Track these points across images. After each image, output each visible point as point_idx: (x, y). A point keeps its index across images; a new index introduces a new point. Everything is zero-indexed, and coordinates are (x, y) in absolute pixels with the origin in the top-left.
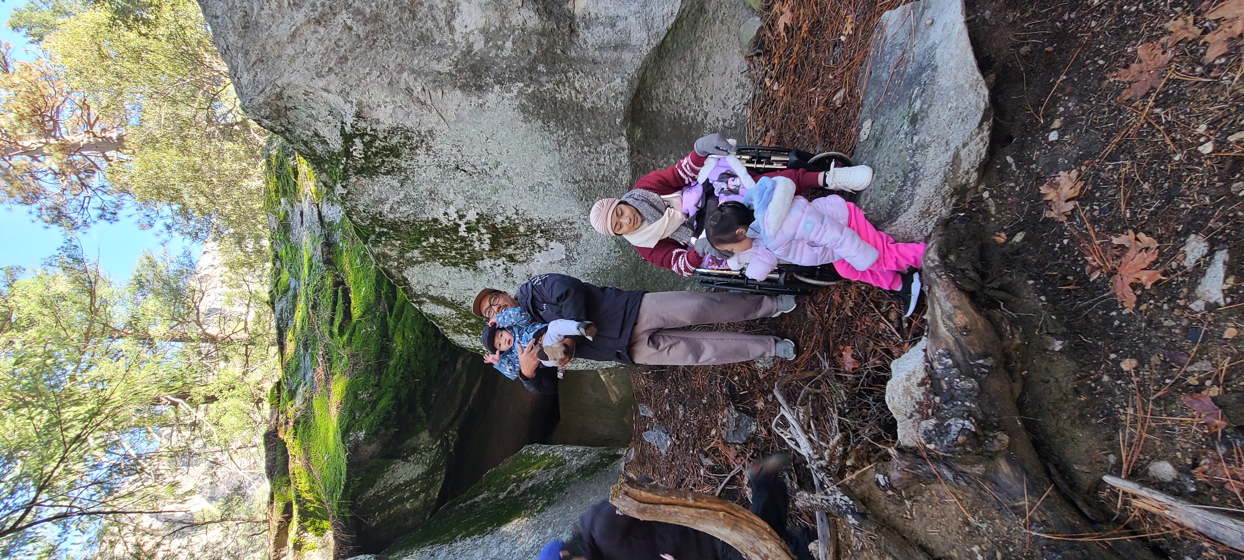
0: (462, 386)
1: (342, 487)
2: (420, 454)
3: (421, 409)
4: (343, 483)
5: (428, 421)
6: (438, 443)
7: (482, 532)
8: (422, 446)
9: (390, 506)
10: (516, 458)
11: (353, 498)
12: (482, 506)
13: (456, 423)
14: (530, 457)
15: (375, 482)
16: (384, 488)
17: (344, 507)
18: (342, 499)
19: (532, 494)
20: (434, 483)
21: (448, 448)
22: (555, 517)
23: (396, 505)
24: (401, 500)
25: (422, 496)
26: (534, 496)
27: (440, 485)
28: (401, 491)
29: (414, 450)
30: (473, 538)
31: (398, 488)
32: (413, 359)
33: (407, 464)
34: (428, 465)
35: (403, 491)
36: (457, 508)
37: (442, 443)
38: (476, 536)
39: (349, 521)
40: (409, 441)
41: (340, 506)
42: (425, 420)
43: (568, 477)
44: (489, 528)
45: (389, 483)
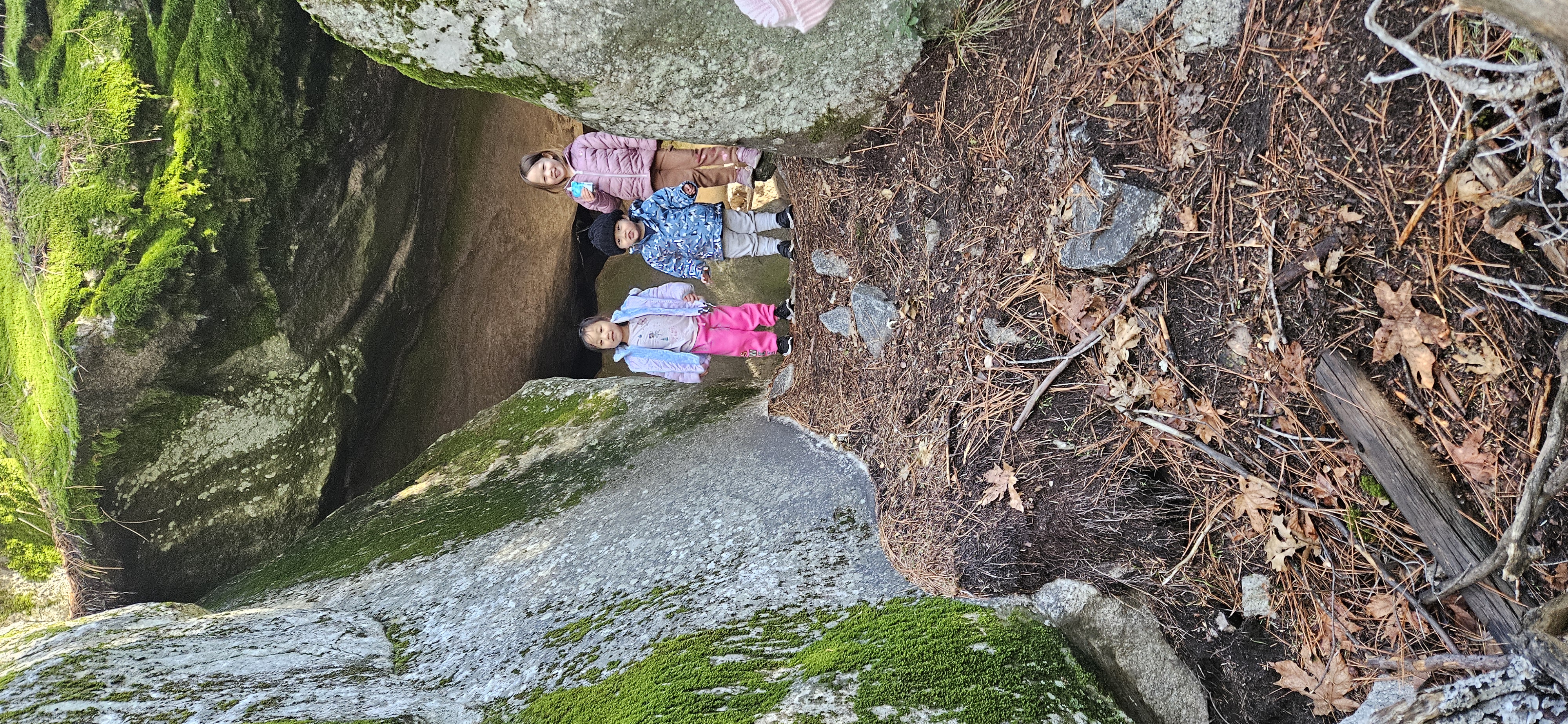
0: (365, 239)
1: (73, 453)
2: (270, 390)
3: (261, 278)
4: (73, 442)
5: (284, 308)
6: (315, 368)
7: (431, 549)
8: (273, 374)
9: (205, 508)
10: (508, 407)
11: (106, 480)
12: (429, 502)
13: (357, 329)
14: (540, 401)
15: (160, 448)
16: (185, 466)
17: (84, 502)
18: (76, 481)
19: (548, 472)
20: (309, 463)
21: (341, 386)
22: (606, 512)
23: (219, 507)
24: (233, 497)
25: (283, 490)
26: (552, 477)
27: (325, 468)
28: (230, 475)
29: (254, 381)
30: (409, 562)
31: (219, 469)
32: (229, 144)
33: (238, 413)
34: (293, 419)
35: (236, 476)
36: (368, 509)
37: (323, 371)
38: (416, 560)
39: (102, 535)
40: (237, 356)
41: (72, 498)
42: (274, 306)
43: (633, 435)
44: (448, 544)
45: (197, 454)
